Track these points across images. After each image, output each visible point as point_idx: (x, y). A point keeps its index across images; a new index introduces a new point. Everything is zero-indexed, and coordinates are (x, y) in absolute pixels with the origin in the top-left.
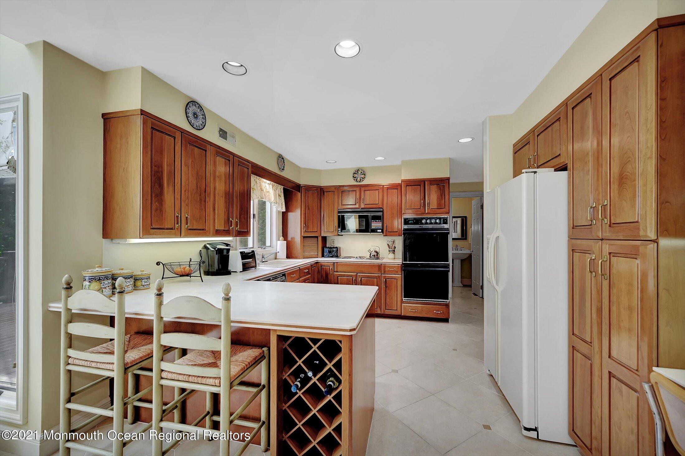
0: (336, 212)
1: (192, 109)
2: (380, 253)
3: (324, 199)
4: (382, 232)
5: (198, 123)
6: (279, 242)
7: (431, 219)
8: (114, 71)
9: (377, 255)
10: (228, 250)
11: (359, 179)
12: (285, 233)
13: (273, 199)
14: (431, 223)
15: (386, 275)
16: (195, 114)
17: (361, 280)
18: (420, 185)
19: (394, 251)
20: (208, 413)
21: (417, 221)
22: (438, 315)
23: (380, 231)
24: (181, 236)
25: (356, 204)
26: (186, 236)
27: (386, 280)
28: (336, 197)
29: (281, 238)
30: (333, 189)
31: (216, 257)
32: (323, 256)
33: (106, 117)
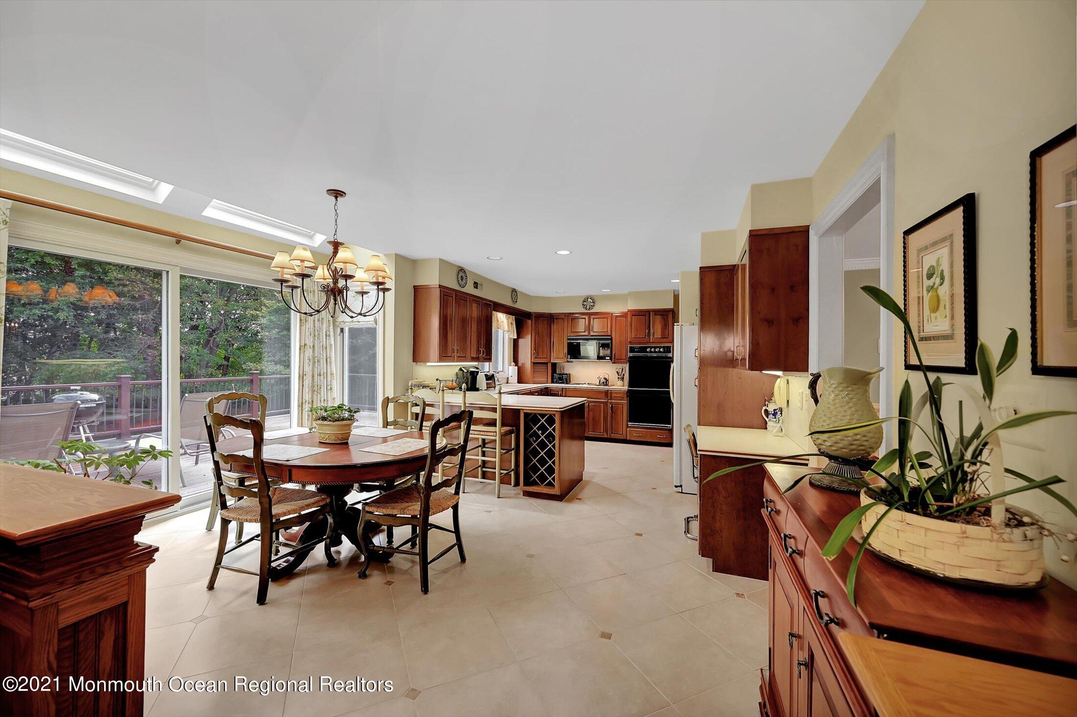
0: (565, 339)
1: (461, 274)
2: (609, 380)
3: (554, 325)
4: (611, 359)
5: (462, 283)
6: (510, 367)
7: (655, 348)
8: (421, 260)
9: (606, 382)
10: (478, 372)
11: (588, 307)
12: (516, 360)
13: (506, 328)
14: (655, 352)
15: (613, 401)
16: (462, 277)
17: (589, 405)
18: (645, 315)
19: (623, 378)
20: (480, 466)
21: (643, 350)
22: (662, 439)
23: (609, 358)
24: (454, 362)
25: (585, 332)
26: (456, 362)
27: (612, 407)
28: (566, 323)
29: (513, 363)
30: (563, 316)
31: (470, 377)
32: (552, 382)
33: (416, 288)
